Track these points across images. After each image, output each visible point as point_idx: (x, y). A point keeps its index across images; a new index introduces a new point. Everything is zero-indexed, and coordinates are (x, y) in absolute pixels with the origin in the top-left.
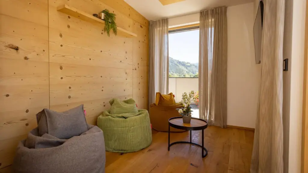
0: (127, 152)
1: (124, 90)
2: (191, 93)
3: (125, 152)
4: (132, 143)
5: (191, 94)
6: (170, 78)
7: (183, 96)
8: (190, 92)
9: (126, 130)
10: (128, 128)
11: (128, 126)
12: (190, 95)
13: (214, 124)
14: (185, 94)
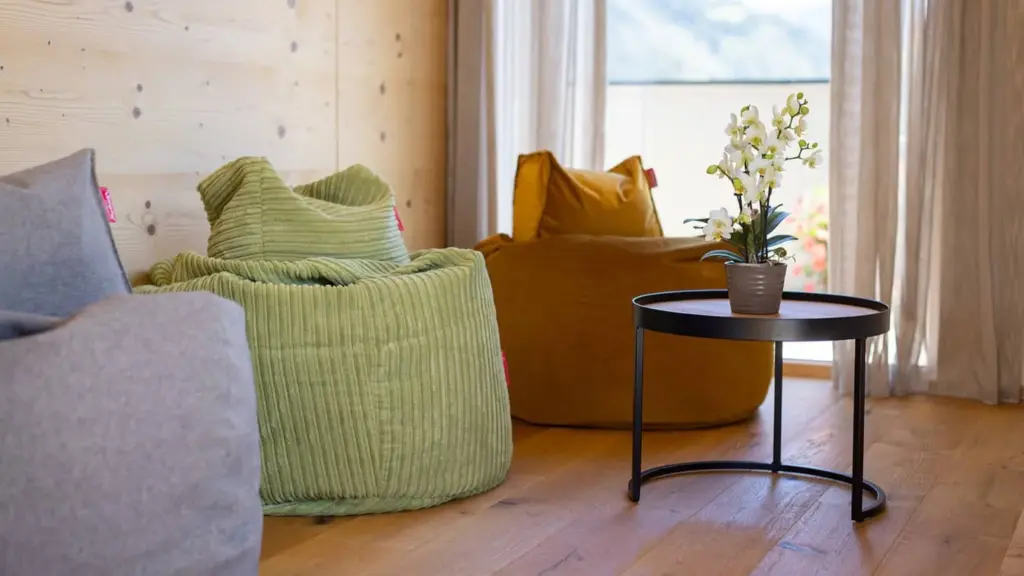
0: (356, 510)
1: (282, 132)
2: (788, 109)
3: (342, 510)
4: (387, 446)
5: (787, 118)
6: (613, 83)
7: (733, 130)
8: (782, 105)
9: (350, 360)
10: (359, 348)
11: (360, 331)
12: (778, 122)
13: (932, 384)
14: (749, 115)
